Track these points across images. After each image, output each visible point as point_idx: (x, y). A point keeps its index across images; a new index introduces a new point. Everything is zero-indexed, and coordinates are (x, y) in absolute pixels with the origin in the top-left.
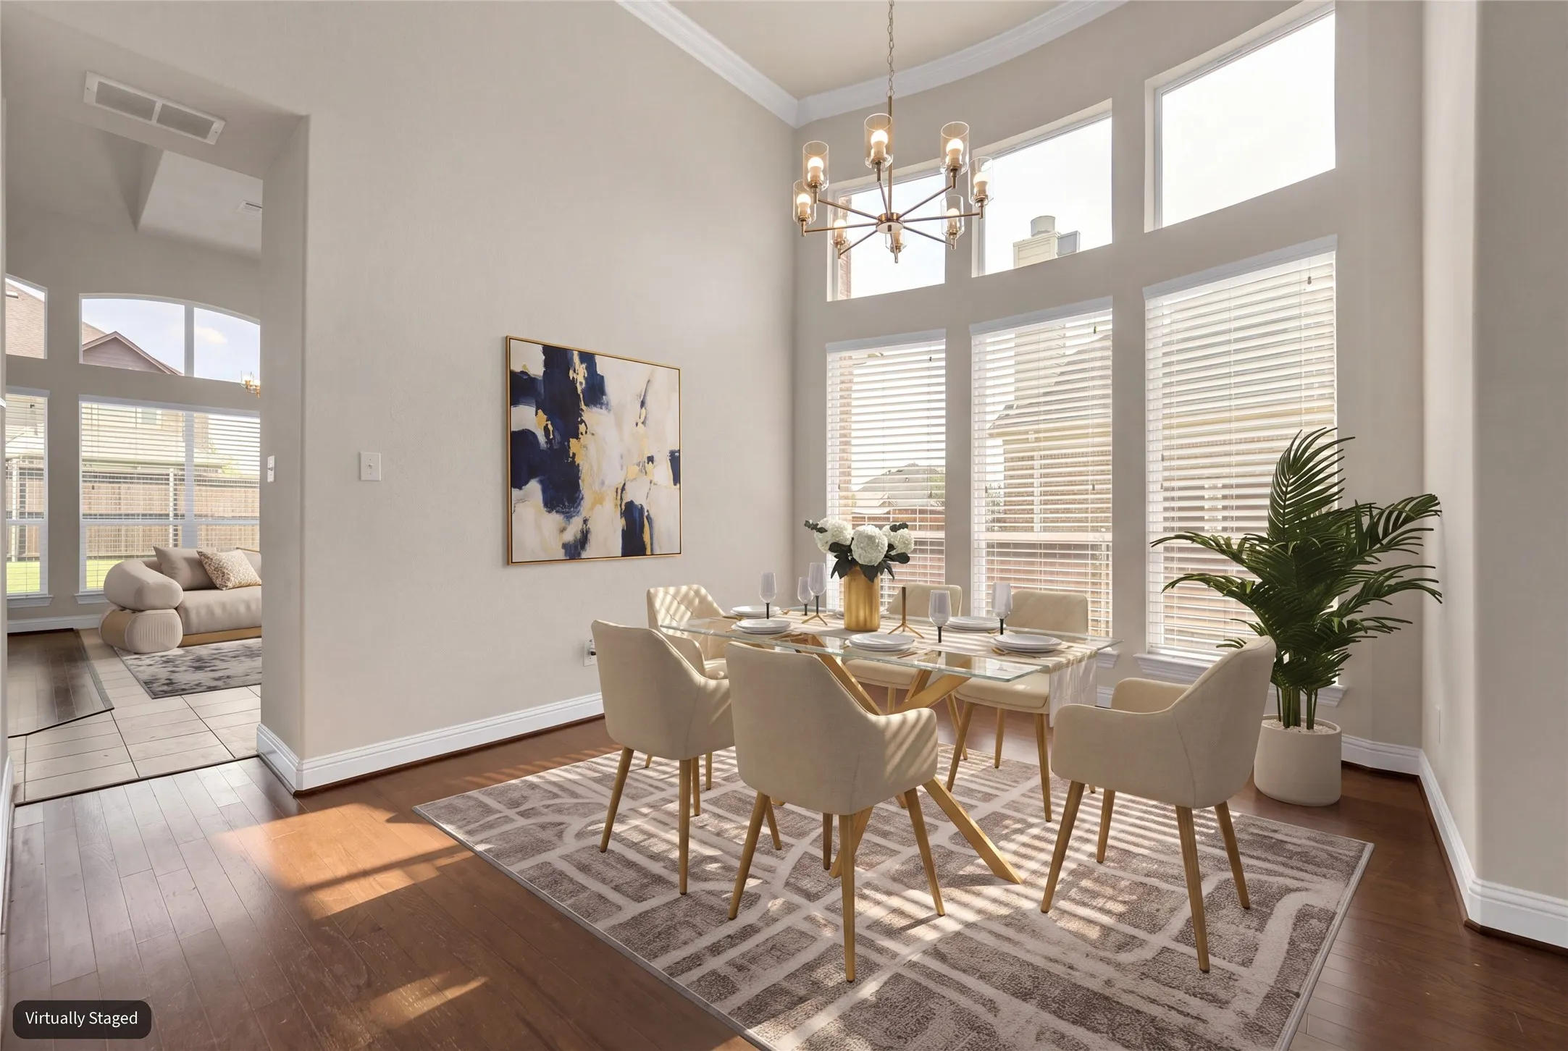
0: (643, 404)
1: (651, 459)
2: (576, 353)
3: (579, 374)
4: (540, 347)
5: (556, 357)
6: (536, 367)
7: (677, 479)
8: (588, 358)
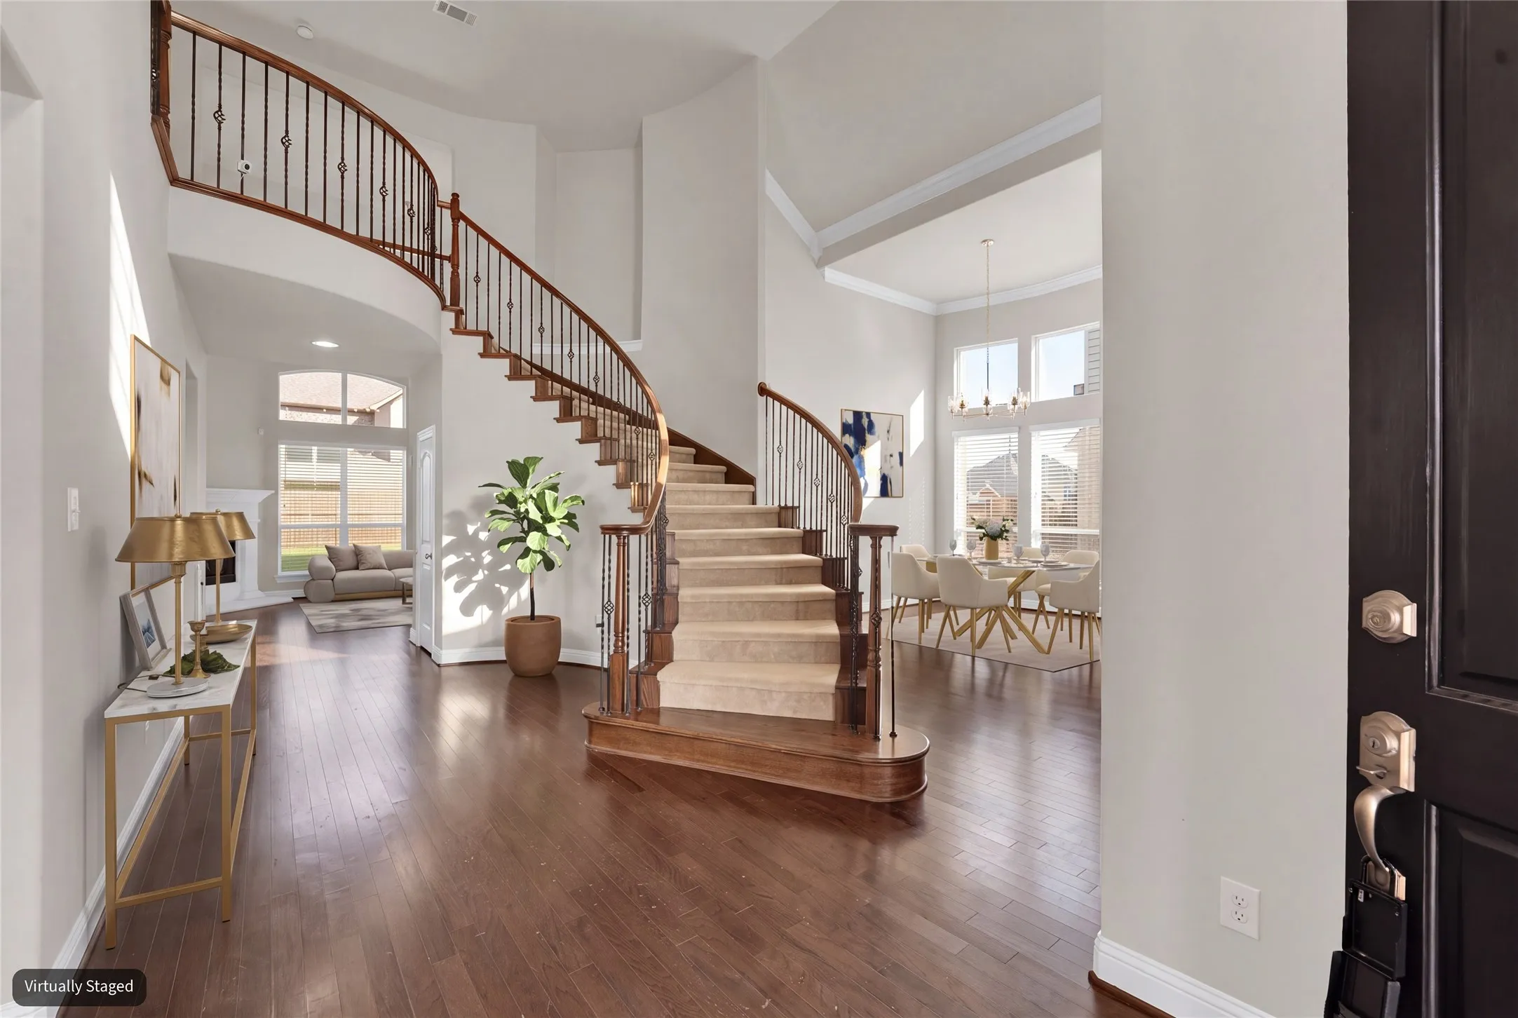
0: (888, 432)
1: (891, 456)
2: (864, 413)
3: (865, 422)
4: (852, 412)
5: (858, 415)
6: (850, 420)
7: (901, 463)
8: (868, 414)
